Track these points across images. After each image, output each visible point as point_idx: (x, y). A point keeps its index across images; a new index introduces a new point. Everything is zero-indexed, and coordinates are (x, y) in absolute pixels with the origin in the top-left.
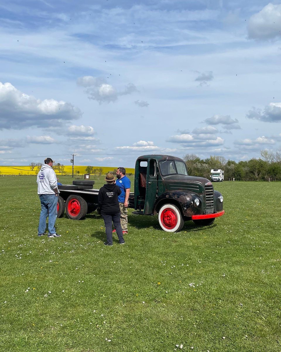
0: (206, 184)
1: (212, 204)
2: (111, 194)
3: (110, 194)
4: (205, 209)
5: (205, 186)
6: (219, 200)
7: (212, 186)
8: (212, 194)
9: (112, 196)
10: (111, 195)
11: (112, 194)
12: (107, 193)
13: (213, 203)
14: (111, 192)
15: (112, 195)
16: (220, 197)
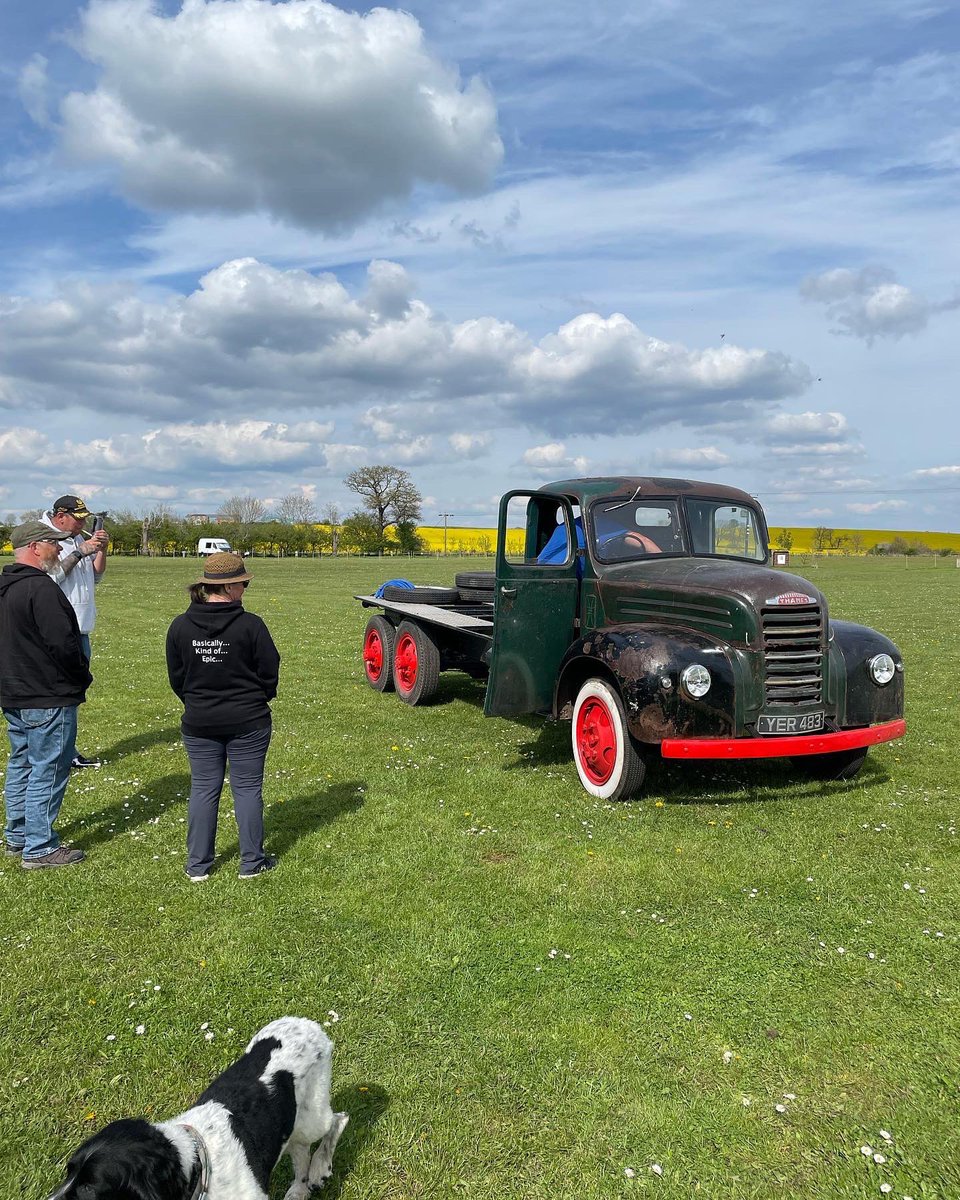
0: (767, 602)
1: (814, 690)
2: (213, 648)
3: (207, 648)
4: (757, 711)
5: (764, 611)
6: (867, 672)
7: (816, 609)
8: (816, 647)
9: (218, 656)
10: (213, 655)
11: (217, 647)
12: (194, 643)
13: (818, 685)
14: (212, 637)
15: (216, 652)
16: (874, 662)
